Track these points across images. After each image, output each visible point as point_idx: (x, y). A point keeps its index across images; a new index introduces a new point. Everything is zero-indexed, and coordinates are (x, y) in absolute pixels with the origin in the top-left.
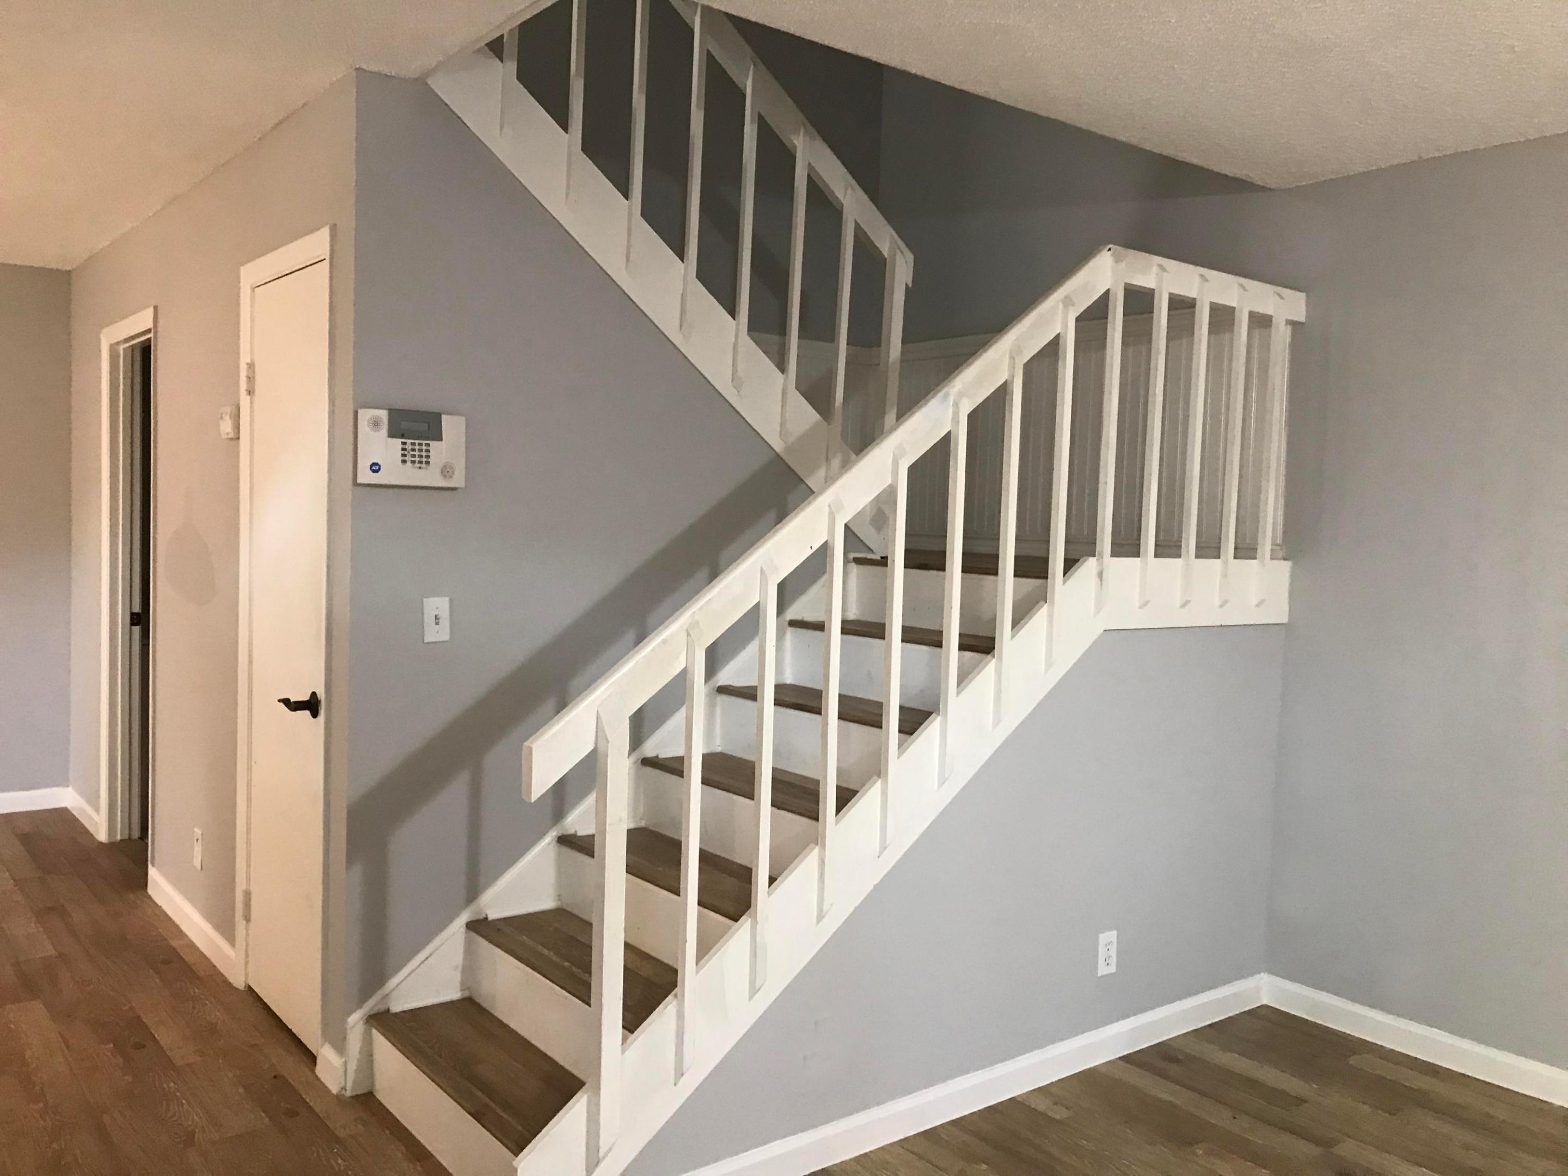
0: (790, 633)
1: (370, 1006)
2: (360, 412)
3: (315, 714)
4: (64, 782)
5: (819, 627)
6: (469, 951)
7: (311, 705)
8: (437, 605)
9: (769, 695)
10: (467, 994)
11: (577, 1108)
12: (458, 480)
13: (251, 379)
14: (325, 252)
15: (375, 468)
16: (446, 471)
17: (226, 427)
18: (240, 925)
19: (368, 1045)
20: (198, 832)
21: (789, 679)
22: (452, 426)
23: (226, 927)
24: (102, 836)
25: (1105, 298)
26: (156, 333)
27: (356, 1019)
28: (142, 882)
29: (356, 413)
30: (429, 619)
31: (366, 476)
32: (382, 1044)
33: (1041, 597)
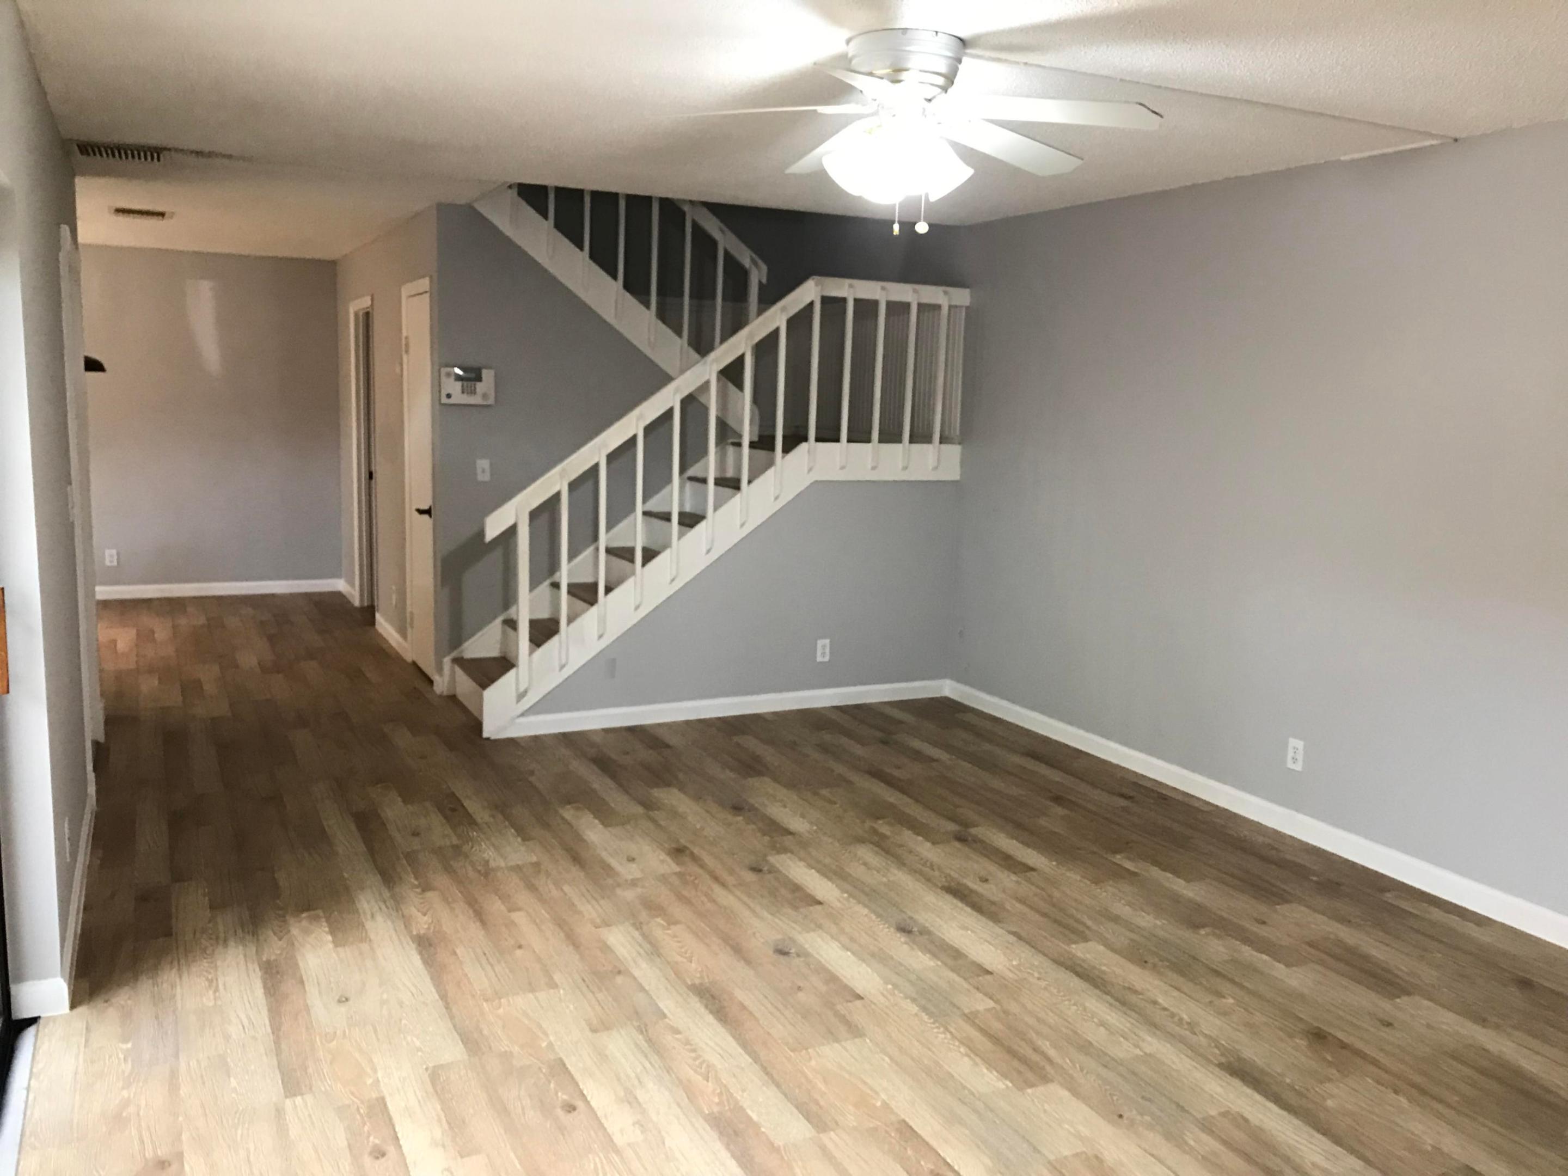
0: (689, 485)
1: (455, 654)
2: (442, 369)
3: (430, 516)
4: (338, 576)
5: (704, 481)
6: (504, 633)
7: (428, 512)
8: (483, 464)
9: (675, 518)
10: (503, 655)
11: (511, 674)
12: (491, 401)
13: (407, 345)
14: (427, 288)
15: (449, 396)
16: (485, 396)
17: (398, 370)
18: (409, 630)
19: (453, 673)
20: (394, 588)
21: (688, 508)
22: (487, 375)
23: (403, 632)
24: (357, 603)
25: (811, 304)
26: (373, 309)
27: (447, 660)
28: (372, 622)
29: (439, 370)
30: (479, 471)
31: (444, 400)
32: (459, 671)
33: (770, 463)
